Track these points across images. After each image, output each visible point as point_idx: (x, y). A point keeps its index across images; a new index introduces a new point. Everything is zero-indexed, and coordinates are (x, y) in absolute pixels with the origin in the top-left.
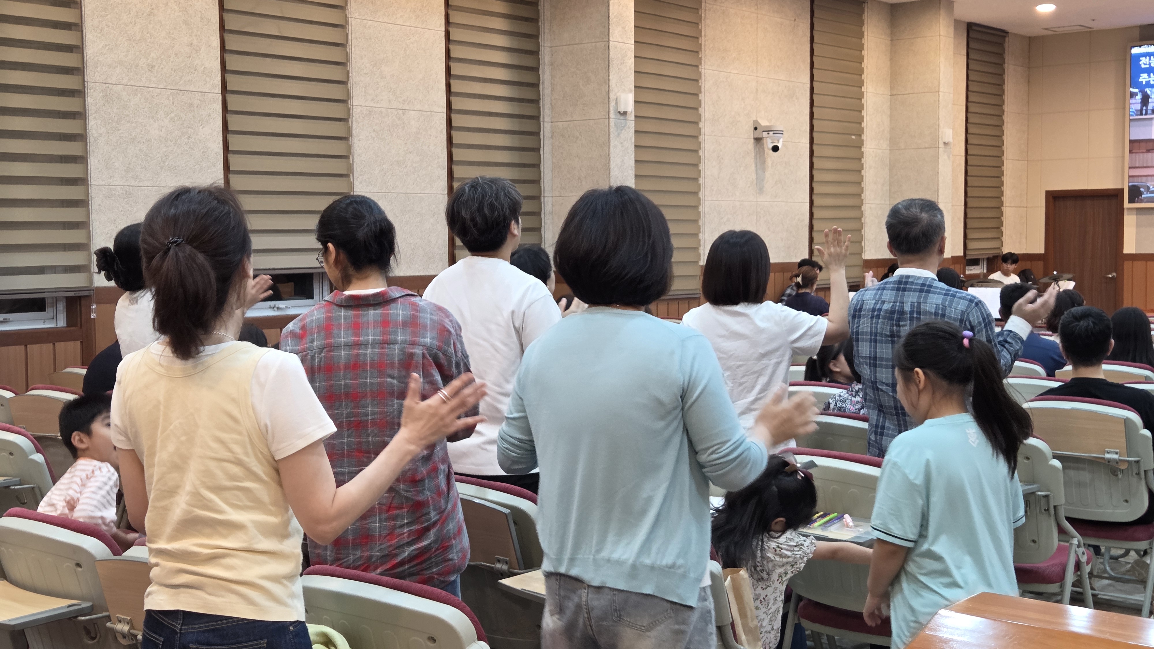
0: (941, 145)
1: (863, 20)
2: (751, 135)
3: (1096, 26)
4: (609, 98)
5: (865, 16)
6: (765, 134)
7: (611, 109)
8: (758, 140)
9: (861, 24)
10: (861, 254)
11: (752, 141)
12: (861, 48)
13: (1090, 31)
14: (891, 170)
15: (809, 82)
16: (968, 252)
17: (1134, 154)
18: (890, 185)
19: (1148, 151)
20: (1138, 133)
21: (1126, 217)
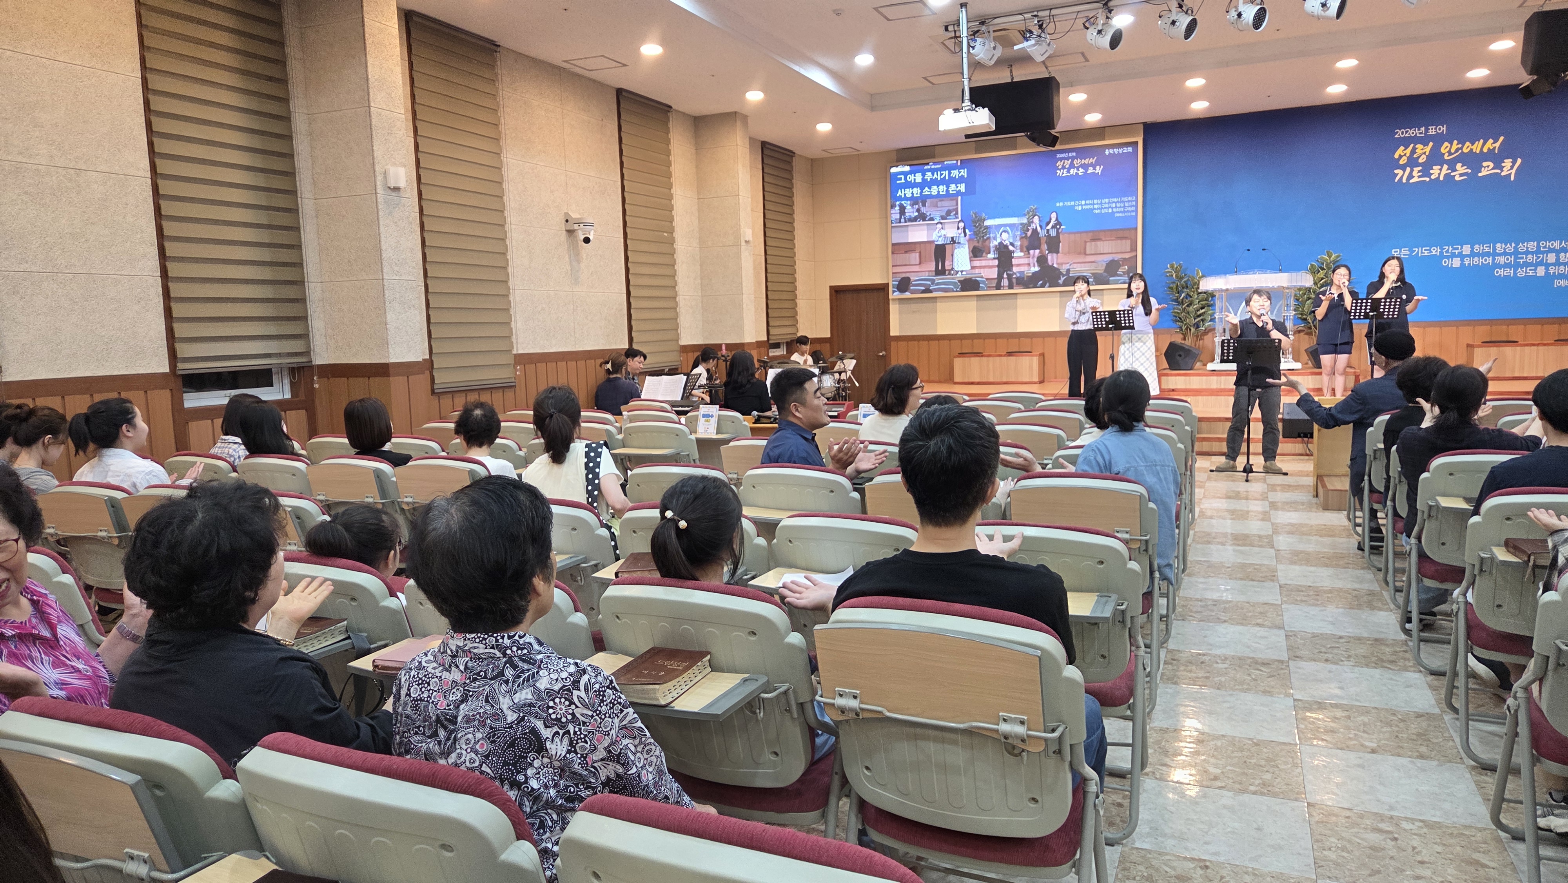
0: (743, 243)
1: (669, 128)
2: (563, 226)
3: (864, 147)
4: (374, 171)
5: (671, 125)
6: (576, 227)
7: (378, 183)
8: (570, 232)
9: (667, 132)
10: (678, 341)
11: (565, 232)
12: (668, 154)
13: (859, 154)
14: (701, 266)
15: (620, 180)
16: (771, 337)
17: (895, 255)
18: (701, 279)
19: (906, 252)
20: (897, 237)
21: (891, 306)
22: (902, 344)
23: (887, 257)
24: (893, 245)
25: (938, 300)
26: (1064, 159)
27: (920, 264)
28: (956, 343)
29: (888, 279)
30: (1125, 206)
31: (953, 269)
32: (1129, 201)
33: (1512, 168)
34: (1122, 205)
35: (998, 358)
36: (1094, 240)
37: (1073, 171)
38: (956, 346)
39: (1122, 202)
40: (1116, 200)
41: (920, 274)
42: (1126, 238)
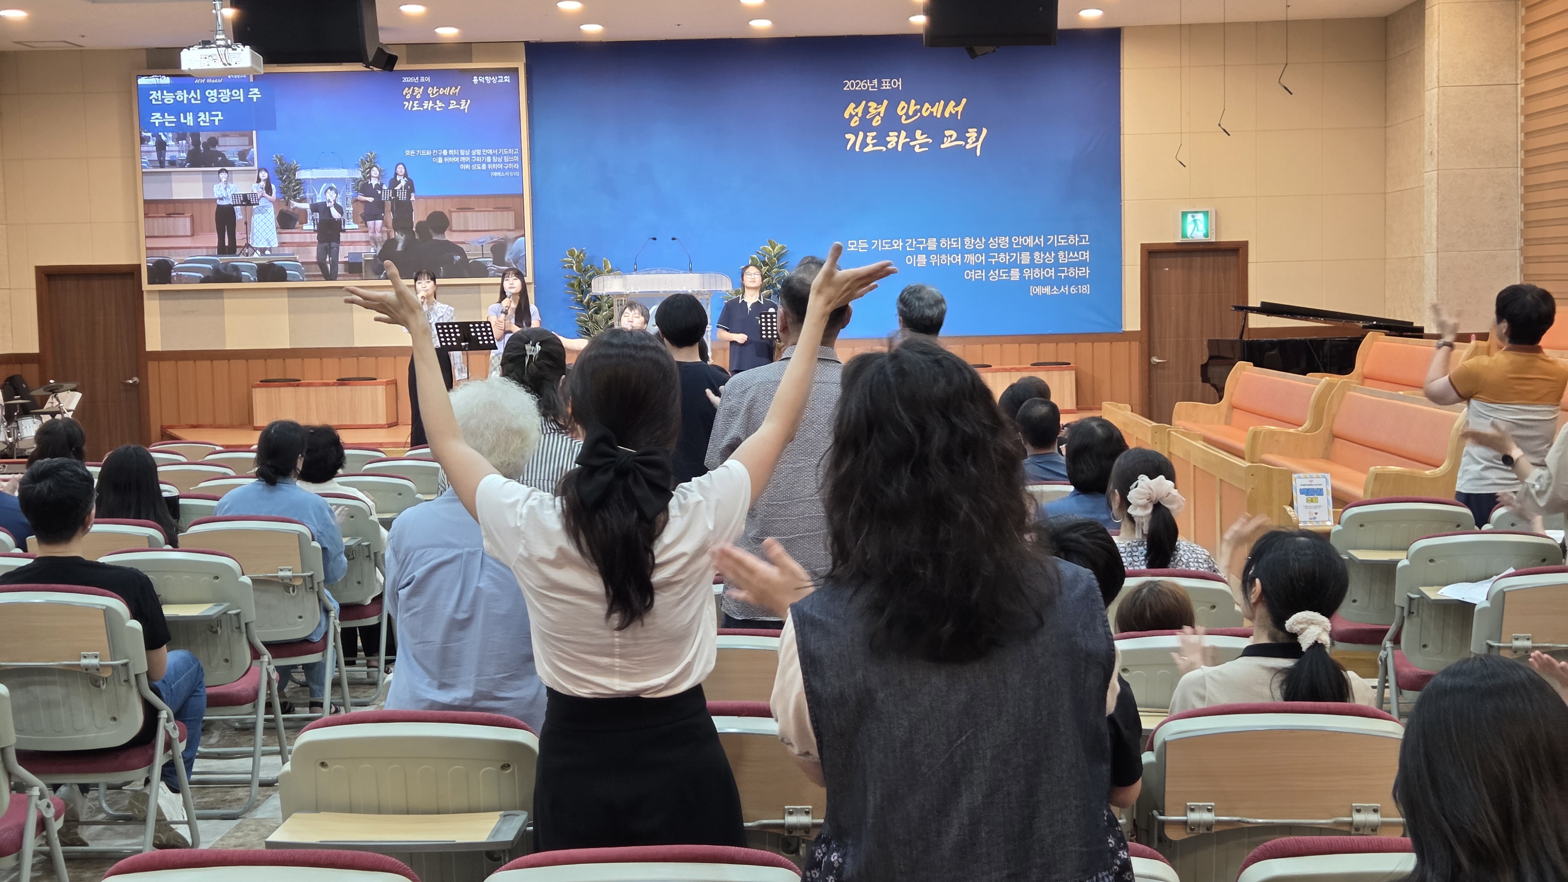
3: (89, 43)
13: (81, 51)
17: (151, 219)
19: (169, 215)
20: (154, 191)
21: (147, 303)
22: (167, 366)
23: (137, 222)
24: (147, 202)
25: (225, 294)
26: (414, 85)
27: (192, 235)
28: (257, 365)
29: (139, 258)
30: (503, 162)
31: (248, 246)
32: (510, 155)
33: (977, 140)
34: (500, 160)
35: (324, 388)
36: (461, 209)
37: (428, 105)
38: (258, 369)
39: (499, 155)
40: (491, 152)
41: (193, 251)
42: (507, 209)
